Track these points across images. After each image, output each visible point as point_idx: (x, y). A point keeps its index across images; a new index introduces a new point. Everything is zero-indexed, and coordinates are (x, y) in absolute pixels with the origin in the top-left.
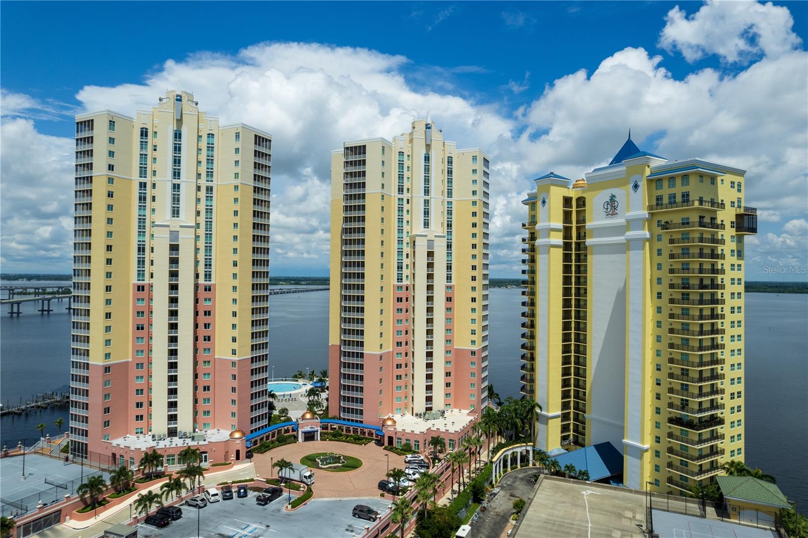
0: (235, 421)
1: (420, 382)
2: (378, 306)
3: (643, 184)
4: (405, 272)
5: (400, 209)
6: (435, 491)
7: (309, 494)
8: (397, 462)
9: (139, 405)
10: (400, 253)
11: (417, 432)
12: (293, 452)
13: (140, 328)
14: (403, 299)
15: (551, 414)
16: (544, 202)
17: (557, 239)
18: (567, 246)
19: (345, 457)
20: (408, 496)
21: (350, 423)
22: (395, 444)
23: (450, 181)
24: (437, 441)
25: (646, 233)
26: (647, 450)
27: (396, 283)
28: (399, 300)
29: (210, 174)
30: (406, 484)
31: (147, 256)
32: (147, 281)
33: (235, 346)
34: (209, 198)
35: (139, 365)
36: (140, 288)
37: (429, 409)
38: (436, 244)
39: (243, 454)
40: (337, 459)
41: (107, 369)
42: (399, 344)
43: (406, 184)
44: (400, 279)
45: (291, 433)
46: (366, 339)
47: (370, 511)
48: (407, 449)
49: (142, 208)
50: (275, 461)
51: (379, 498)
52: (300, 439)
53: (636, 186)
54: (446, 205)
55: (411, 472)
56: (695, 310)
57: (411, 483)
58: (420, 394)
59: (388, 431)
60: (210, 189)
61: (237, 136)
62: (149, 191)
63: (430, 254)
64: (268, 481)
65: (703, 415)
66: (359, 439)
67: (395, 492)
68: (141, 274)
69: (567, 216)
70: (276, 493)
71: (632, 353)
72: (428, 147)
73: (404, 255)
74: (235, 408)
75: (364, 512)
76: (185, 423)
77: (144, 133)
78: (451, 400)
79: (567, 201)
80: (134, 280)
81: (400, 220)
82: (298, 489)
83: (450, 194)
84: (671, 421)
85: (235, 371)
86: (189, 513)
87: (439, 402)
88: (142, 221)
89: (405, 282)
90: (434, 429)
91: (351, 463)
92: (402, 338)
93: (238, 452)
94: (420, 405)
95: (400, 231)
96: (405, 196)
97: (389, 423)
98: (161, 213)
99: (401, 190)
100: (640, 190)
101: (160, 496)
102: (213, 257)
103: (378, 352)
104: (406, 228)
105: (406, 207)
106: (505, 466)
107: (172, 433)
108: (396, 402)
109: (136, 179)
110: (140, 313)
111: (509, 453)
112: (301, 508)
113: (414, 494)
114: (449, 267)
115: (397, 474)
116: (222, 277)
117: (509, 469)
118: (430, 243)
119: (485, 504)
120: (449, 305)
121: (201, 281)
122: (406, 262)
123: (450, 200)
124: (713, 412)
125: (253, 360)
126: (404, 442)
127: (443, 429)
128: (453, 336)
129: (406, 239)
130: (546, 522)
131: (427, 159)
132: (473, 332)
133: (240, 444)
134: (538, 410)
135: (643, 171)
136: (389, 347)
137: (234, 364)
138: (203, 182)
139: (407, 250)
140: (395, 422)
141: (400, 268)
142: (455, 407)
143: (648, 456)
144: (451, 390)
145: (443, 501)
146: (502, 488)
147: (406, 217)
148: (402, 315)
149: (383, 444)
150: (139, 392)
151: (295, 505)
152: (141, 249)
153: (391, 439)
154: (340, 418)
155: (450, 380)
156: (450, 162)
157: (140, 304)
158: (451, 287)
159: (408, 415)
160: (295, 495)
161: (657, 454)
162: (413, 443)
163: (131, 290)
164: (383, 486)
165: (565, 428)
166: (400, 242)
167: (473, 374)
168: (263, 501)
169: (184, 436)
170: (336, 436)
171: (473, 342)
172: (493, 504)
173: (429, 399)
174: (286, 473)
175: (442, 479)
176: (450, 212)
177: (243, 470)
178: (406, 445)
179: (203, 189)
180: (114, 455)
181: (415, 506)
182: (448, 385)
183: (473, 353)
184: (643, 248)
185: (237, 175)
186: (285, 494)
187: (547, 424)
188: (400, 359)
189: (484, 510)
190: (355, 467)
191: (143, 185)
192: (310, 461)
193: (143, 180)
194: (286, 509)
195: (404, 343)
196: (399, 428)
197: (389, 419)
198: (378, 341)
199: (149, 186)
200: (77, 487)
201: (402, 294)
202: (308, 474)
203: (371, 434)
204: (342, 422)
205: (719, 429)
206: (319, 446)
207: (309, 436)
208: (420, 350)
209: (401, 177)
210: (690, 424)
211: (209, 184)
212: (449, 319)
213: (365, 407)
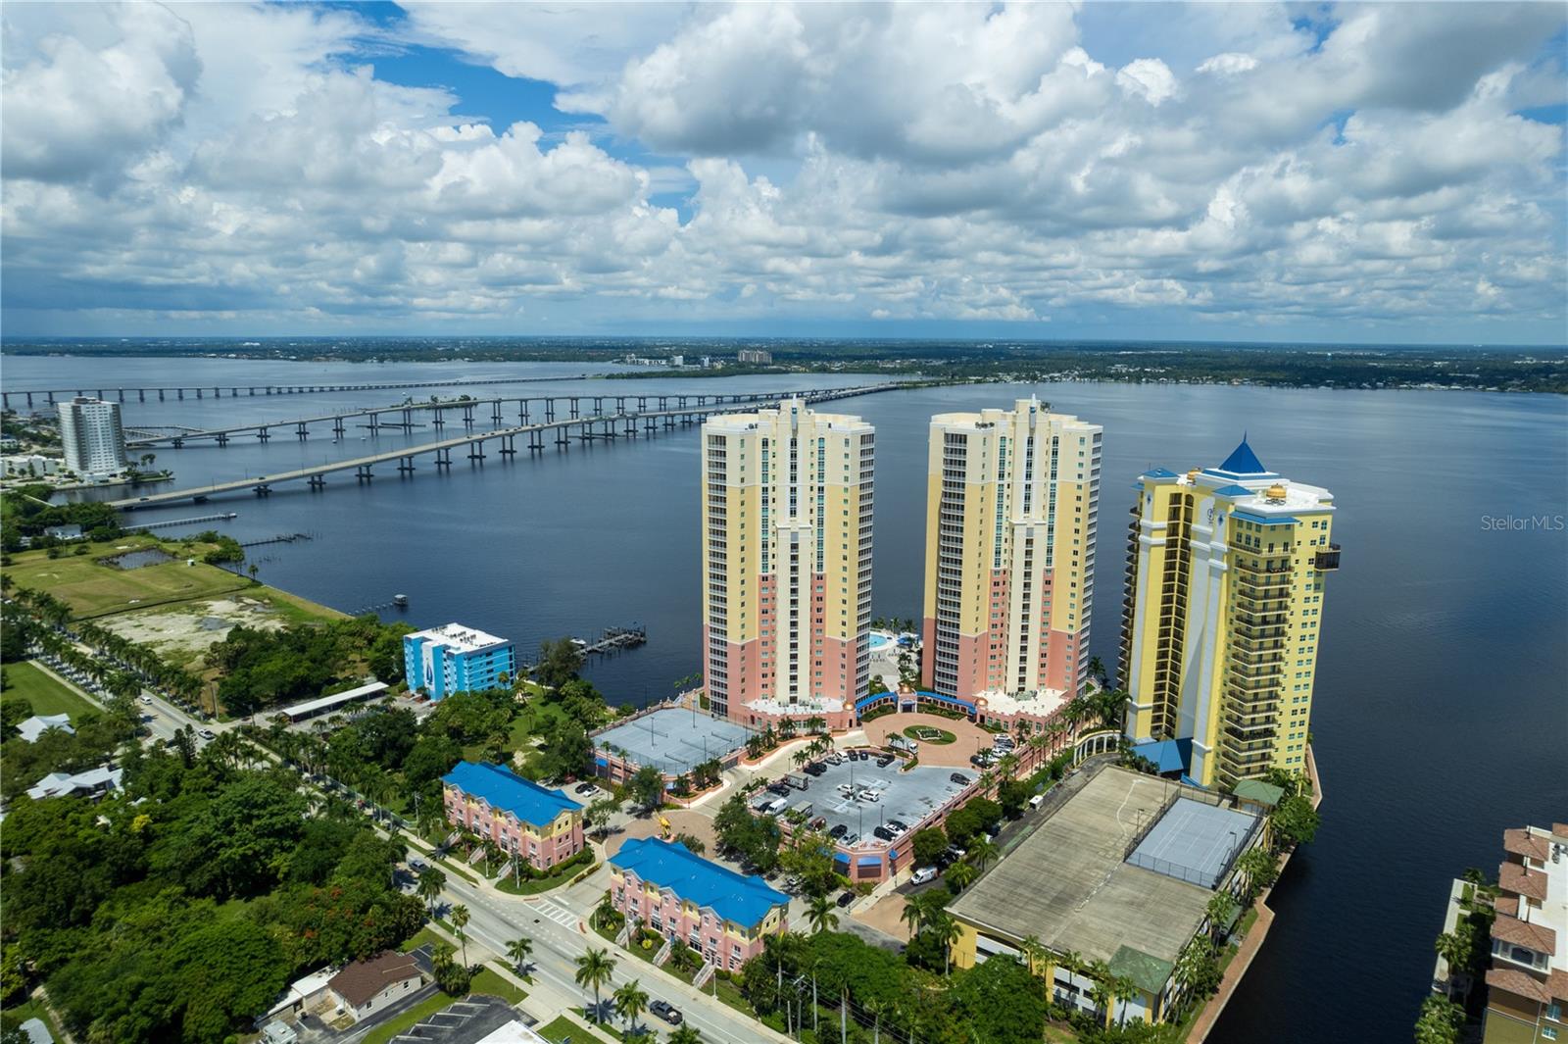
0: (844, 692)
1: (1014, 664)
2: (975, 593)
3: (1226, 519)
4: (1003, 556)
5: (1000, 496)
6: (1017, 768)
7: (915, 761)
8: (987, 740)
9: (764, 676)
10: (998, 538)
11: (1007, 714)
12: (897, 722)
13: (765, 612)
14: (1000, 583)
15: (1140, 706)
16: (1149, 500)
17: (1162, 538)
18: (1172, 544)
19: (942, 732)
20: (992, 770)
21: (944, 697)
22: (986, 722)
23: (1054, 463)
24: (1023, 725)
25: (1224, 565)
26: (1209, 751)
27: (993, 568)
28: (996, 584)
29: (821, 476)
30: (993, 760)
31: (771, 550)
32: (771, 572)
33: (844, 629)
34: (821, 498)
35: (765, 643)
36: (765, 579)
37: (1022, 689)
38: (1035, 532)
39: (854, 723)
40: (935, 733)
41: (743, 648)
42: (994, 626)
43: (1007, 469)
44: (997, 564)
45: (889, 703)
46: (962, 621)
47: (964, 778)
48: (997, 728)
49: (765, 510)
50: (887, 733)
51: (970, 769)
52: (899, 710)
53: (1221, 520)
54: (1049, 487)
55: (998, 750)
56: (1255, 643)
57: (996, 760)
58: (1013, 675)
59: (980, 710)
60: (821, 489)
61: (847, 442)
62: (771, 495)
63: (1029, 542)
64: (883, 749)
65: (1254, 728)
66: (954, 714)
67: (983, 765)
68: (765, 566)
69: (1174, 514)
70: (891, 758)
71: (1205, 668)
72: (1032, 430)
73: (1003, 540)
74: (844, 682)
75: (958, 778)
76: (803, 694)
77: (765, 443)
78: (1044, 680)
79: (1176, 498)
80: (760, 572)
81: (1000, 506)
82: (907, 756)
83: (1054, 475)
84: (1227, 730)
85: (844, 650)
86: (830, 768)
87: (1032, 682)
88: (765, 521)
89: (1003, 567)
90: (1023, 711)
91: (948, 738)
92: (997, 620)
93: (851, 721)
94: (1013, 684)
95: (1000, 517)
96: (1006, 480)
97: (982, 703)
98: (781, 518)
99: (1001, 476)
100: (1224, 523)
101: (807, 754)
102: (825, 550)
103: (974, 636)
104: (1005, 513)
105: (1006, 492)
106: (1090, 750)
107: (793, 700)
108: (989, 680)
109: (760, 485)
110: (765, 600)
111: (1095, 738)
112: (911, 771)
113: (999, 768)
114: (1050, 551)
115: (986, 752)
116: (832, 568)
117: (1094, 752)
118: (1030, 531)
119: (1061, 781)
120: (1048, 588)
121: (815, 571)
122: (1004, 546)
123: (1054, 482)
124: (1267, 726)
125: (858, 640)
126: (994, 721)
127: (1031, 713)
128: (1050, 619)
129: (1005, 524)
130: (1093, 798)
131: (1030, 442)
132: (1071, 616)
133: (852, 713)
134: (1128, 700)
135: (1227, 509)
136: (985, 629)
137: (843, 644)
138: (816, 484)
139: (1005, 534)
140: (986, 702)
141: (998, 553)
142: (1049, 687)
143: (1210, 757)
144: (1045, 670)
145: (1024, 776)
146: (1082, 769)
147: (1006, 502)
148: (996, 599)
149: (975, 721)
150: (765, 665)
151: (907, 768)
152: (765, 546)
153: (982, 718)
154: (934, 691)
155: (1044, 660)
156: (1056, 442)
157: (765, 592)
158: (1050, 571)
159: (1001, 693)
160: (907, 762)
161: (1217, 756)
162: (1002, 723)
163: (757, 580)
164: (974, 760)
165: (1157, 719)
166: (999, 528)
167: (1069, 657)
168: (882, 764)
169: (804, 704)
170: (930, 708)
171: (1071, 626)
172: (1069, 782)
173: (1022, 680)
174: (898, 744)
175: (1023, 759)
176: (1053, 495)
177: (856, 737)
178: (996, 724)
179: (816, 489)
180: (752, 718)
181: (998, 778)
182: (1043, 665)
183: (1070, 637)
184: (1221, 578)
185: (846, 479)
186: (896, 760)
187: (1136, 714)
188: (995, 640)
189: (1059, 786)
190: (951, 742)
191: (765, 490)
192: (911, 732)
193: (765, 485)
194: (900, 771)
195: (999, 625)
196: (991, 708)
197: (983, 699)
198: (974, 625)
199: (770, 490)
200: (744, 741)
201: (999, 578)
202: (913, 745)
203: (964, 709)
204: (936, 695)
205: (1274, 740)
206: (917, 719)
207: (907, 708)
208: (1015, 633)
209: (1002, 463)
210: (1240, 735)
211: (821, 484)
212: (1046, 602)
213: (959, 684)
